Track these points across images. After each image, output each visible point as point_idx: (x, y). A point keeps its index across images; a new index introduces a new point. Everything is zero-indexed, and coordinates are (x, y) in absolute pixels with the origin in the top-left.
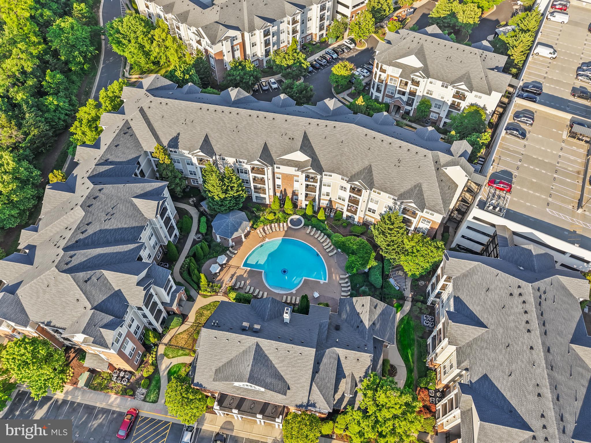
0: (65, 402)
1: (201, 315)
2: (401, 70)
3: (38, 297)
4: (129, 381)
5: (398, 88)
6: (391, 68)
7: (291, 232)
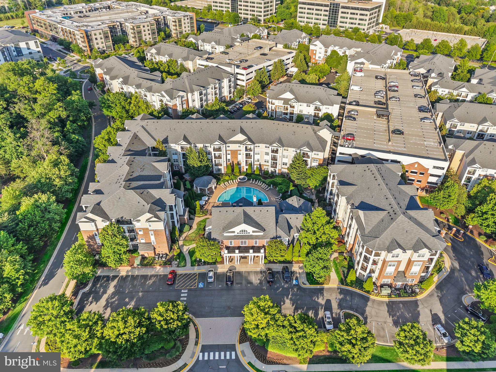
0: (127, 276)
1: (200, 225)
2: (283, 101)
3: (114, 205)
4: (166, 259)
5: (283, 111)
6: (277, 101)
7: (240, 184)
